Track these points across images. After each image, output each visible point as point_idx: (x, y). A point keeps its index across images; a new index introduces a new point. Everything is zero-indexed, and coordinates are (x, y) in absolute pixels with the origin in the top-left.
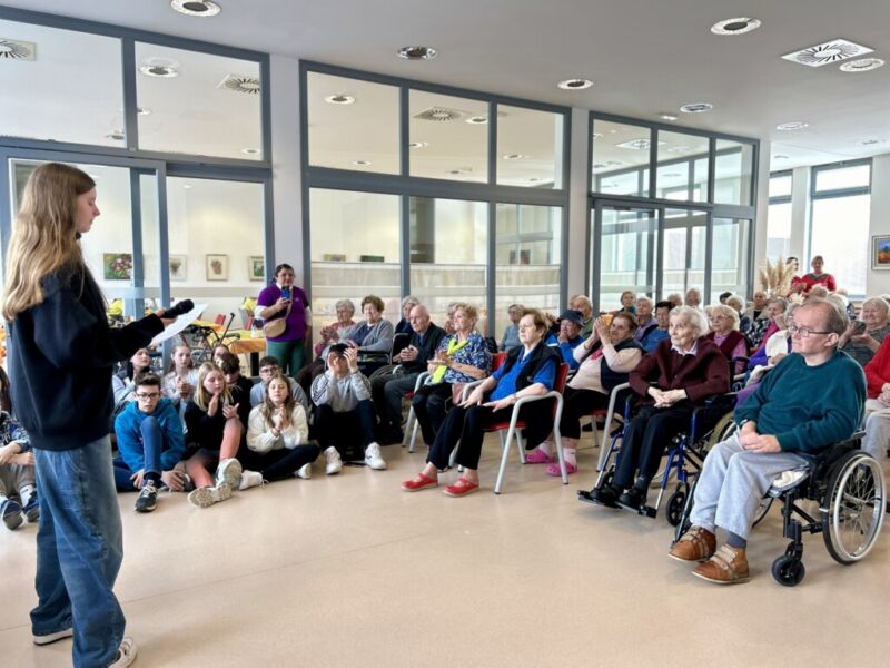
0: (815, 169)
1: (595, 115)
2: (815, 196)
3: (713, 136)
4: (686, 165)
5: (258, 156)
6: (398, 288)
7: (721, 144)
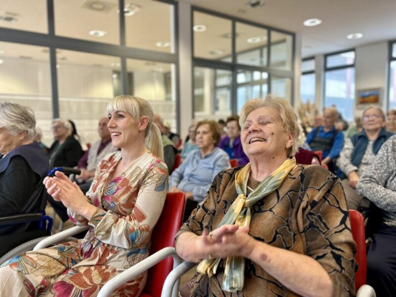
0: (326, 56)
1: (194, 8)
2: (327, 69)
3: (270, 29)
4: (257, 53)
6: (50, 113)
7: (275, 36)
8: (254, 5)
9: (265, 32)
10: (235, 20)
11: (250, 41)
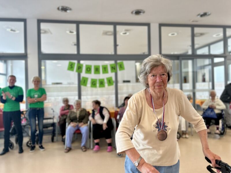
1: (162, 25)
5: (22, 51)
8: (202, 16)
9: (221, 30)
10: (193, 27)
11: (214, 36)
